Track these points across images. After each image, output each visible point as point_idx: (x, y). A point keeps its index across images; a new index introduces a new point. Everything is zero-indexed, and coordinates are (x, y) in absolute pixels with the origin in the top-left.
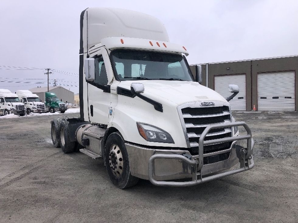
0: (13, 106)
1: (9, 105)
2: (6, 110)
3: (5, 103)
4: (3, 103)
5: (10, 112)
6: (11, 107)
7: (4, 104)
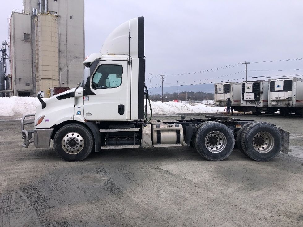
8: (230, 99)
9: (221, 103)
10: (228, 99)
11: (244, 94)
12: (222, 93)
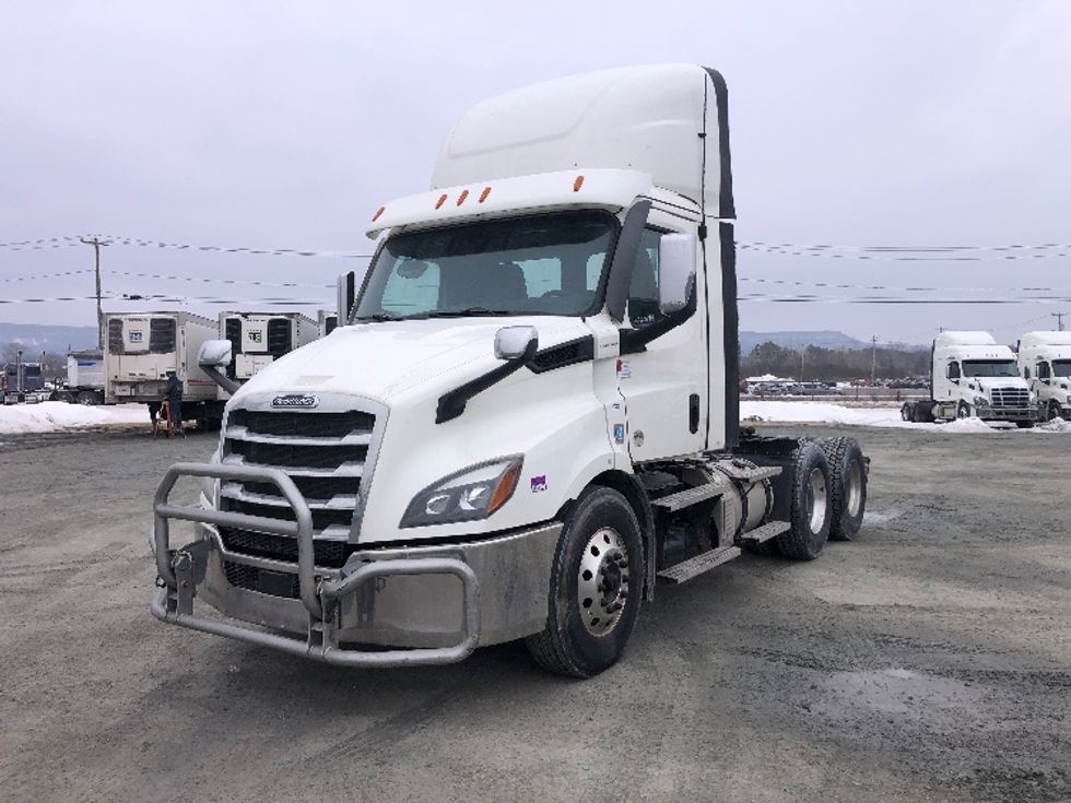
0: (982, 390)
1: (972, 387)
2: (963, 403)
3: (963, 378)
4: (955, 380)
5: (973, 411)
6: (976, 394)
7: (957, 383)
8: (174, 373)
9: (137, 391)
10: (168, 373)
11: (238, 356)
12: (146, 353)
